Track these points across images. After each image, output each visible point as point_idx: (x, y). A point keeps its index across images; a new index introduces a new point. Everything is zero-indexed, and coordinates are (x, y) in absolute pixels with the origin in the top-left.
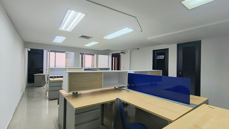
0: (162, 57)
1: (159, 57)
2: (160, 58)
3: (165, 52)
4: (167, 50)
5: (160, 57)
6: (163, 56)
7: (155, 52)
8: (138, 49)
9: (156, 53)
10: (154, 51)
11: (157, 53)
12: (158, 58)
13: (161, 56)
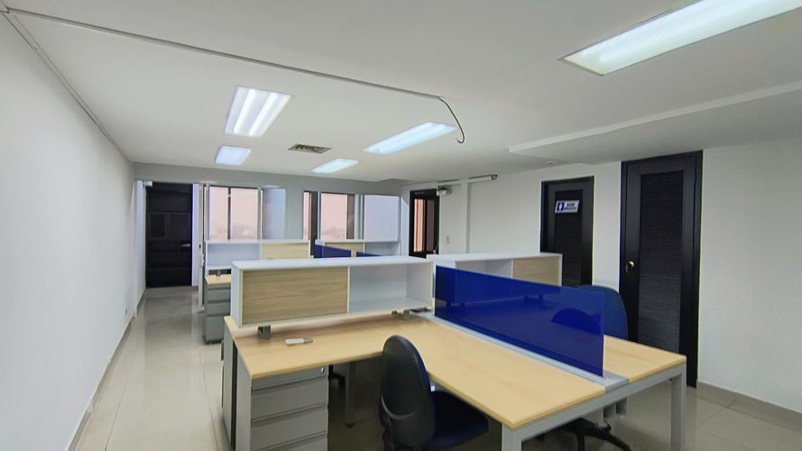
0: (571, 206)
1: (563, 204)
2: (564, 211)
3: (581, 190)
4: (589, 181)
5: (565, 206)
6: (576, 203)
7: (550, 187)
8: (494, 177)
9: (552, 192)
10: (546, 186)
11: (557, 193)
12: (558, 209)
13: (570, 202)
